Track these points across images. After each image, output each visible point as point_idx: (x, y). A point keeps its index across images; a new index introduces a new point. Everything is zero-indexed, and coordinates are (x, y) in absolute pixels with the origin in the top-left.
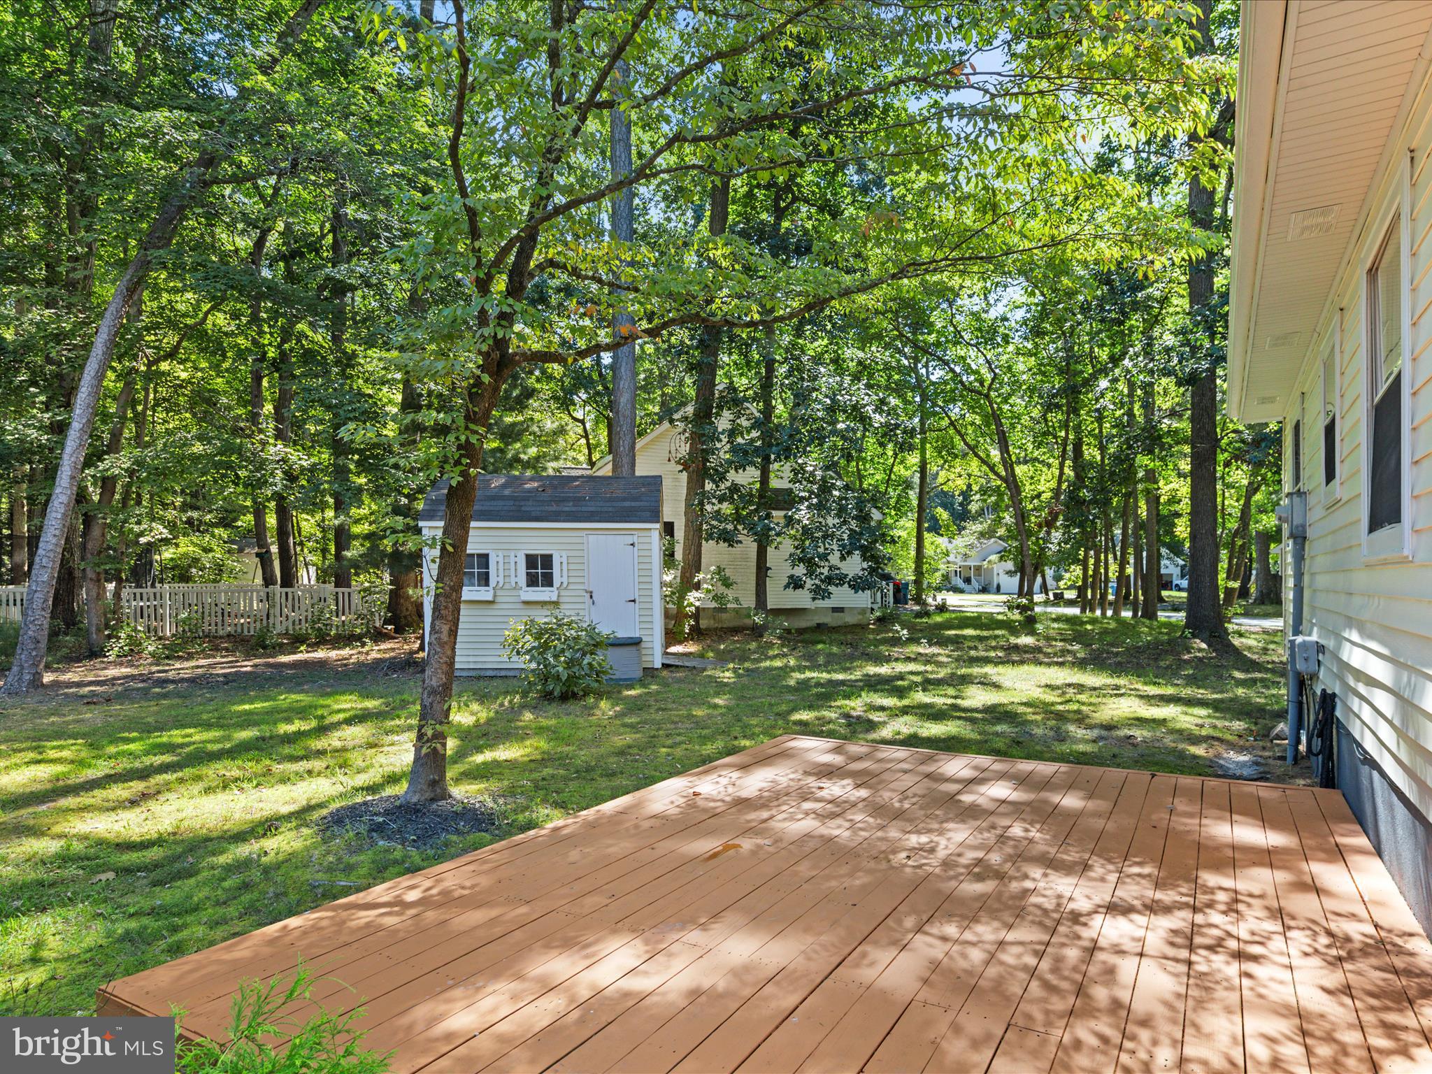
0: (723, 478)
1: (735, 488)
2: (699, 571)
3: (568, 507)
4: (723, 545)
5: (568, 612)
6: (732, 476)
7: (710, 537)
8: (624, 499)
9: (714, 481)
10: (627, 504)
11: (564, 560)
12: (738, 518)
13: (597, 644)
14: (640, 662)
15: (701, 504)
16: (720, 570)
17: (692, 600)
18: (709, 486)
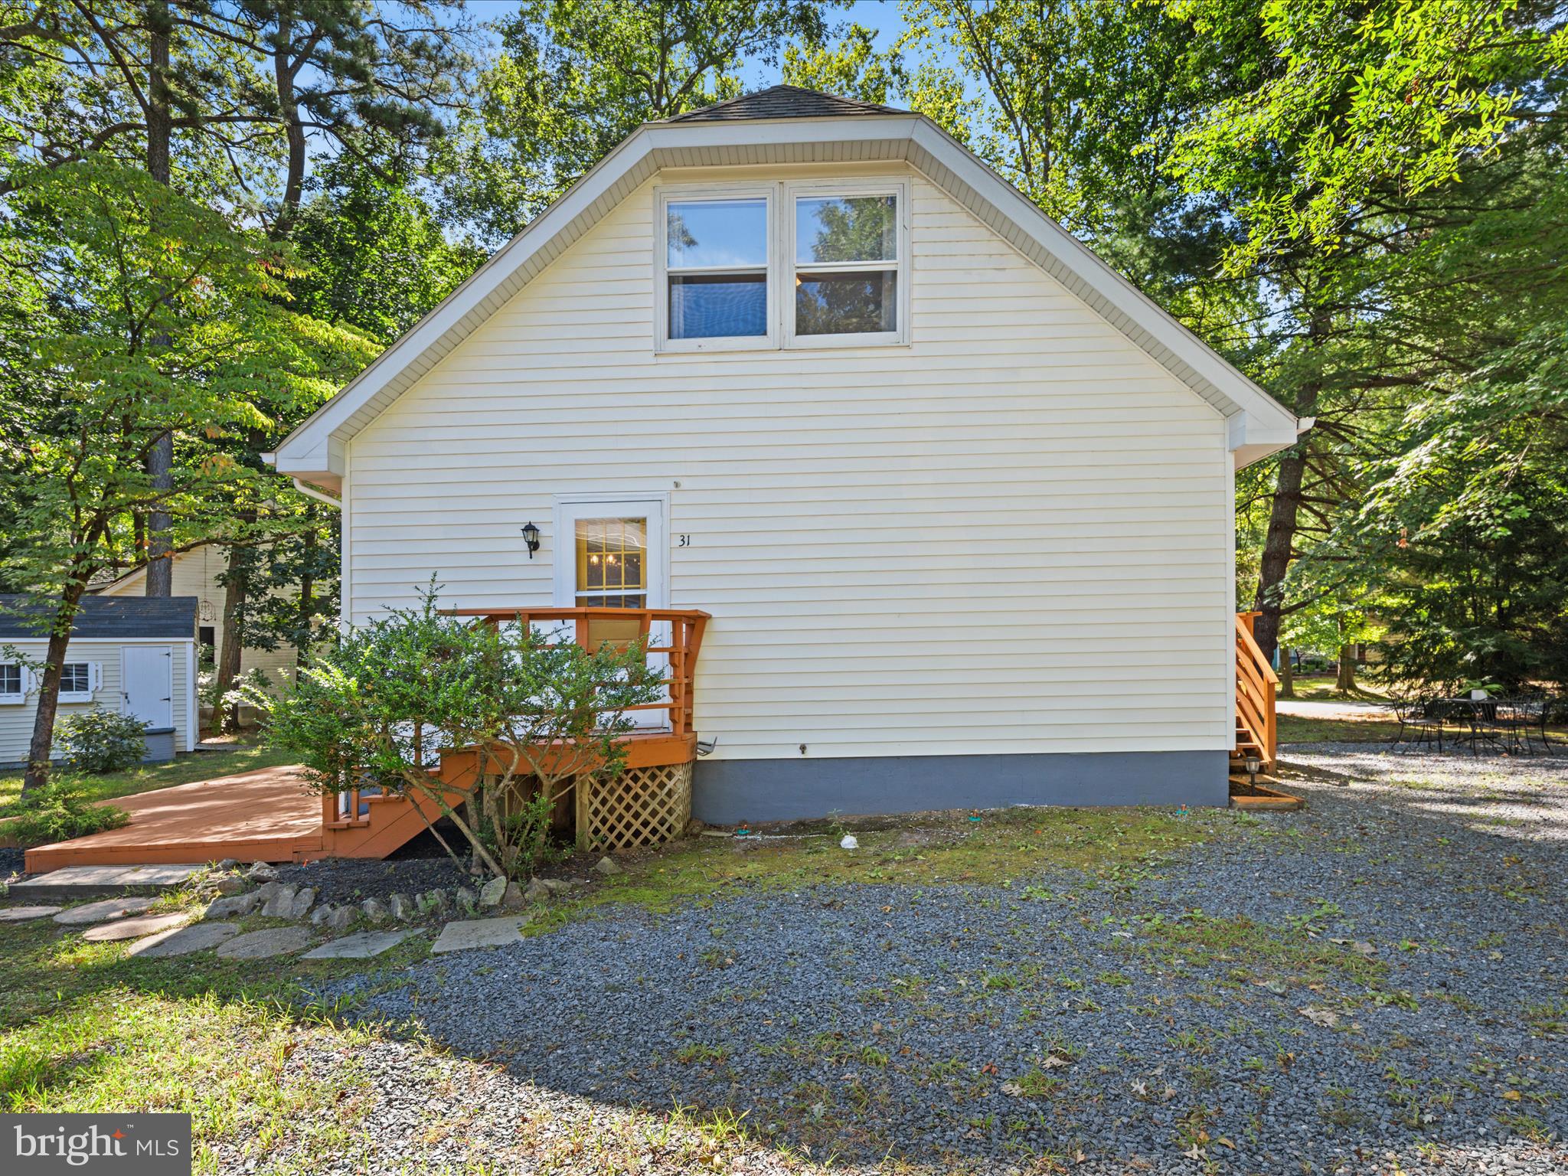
0: (263, 592)
1: (274, 602)
2: (237, 672)
3: (106, 624)
4: (261, 651)
5: (108, 708)
6: (271, 591)
7: (249, 643)
8: (160, 618)
9: (253, 596)
10: (163, 622)
11: (100, 668)
12: (278, 626)
13: (136, 730)
14: (173, 747)
15: (240, 615)
16: (258, 672)
17: (228, 698)
18: (248, 599)
